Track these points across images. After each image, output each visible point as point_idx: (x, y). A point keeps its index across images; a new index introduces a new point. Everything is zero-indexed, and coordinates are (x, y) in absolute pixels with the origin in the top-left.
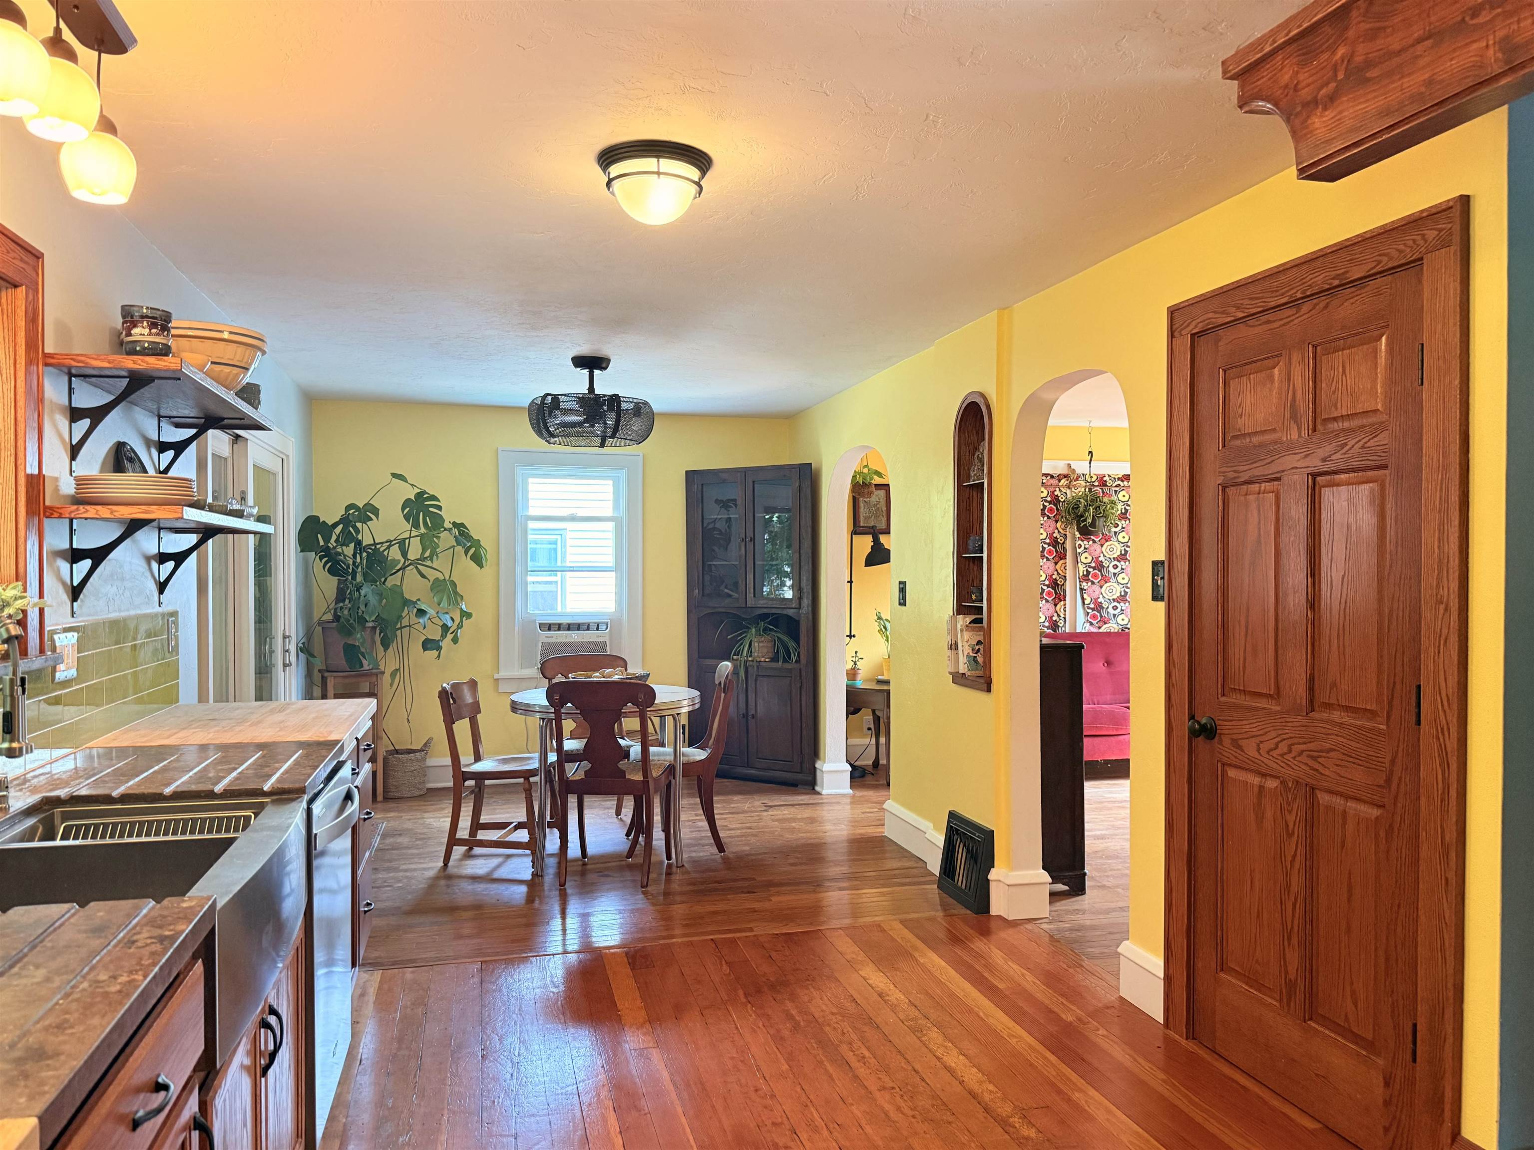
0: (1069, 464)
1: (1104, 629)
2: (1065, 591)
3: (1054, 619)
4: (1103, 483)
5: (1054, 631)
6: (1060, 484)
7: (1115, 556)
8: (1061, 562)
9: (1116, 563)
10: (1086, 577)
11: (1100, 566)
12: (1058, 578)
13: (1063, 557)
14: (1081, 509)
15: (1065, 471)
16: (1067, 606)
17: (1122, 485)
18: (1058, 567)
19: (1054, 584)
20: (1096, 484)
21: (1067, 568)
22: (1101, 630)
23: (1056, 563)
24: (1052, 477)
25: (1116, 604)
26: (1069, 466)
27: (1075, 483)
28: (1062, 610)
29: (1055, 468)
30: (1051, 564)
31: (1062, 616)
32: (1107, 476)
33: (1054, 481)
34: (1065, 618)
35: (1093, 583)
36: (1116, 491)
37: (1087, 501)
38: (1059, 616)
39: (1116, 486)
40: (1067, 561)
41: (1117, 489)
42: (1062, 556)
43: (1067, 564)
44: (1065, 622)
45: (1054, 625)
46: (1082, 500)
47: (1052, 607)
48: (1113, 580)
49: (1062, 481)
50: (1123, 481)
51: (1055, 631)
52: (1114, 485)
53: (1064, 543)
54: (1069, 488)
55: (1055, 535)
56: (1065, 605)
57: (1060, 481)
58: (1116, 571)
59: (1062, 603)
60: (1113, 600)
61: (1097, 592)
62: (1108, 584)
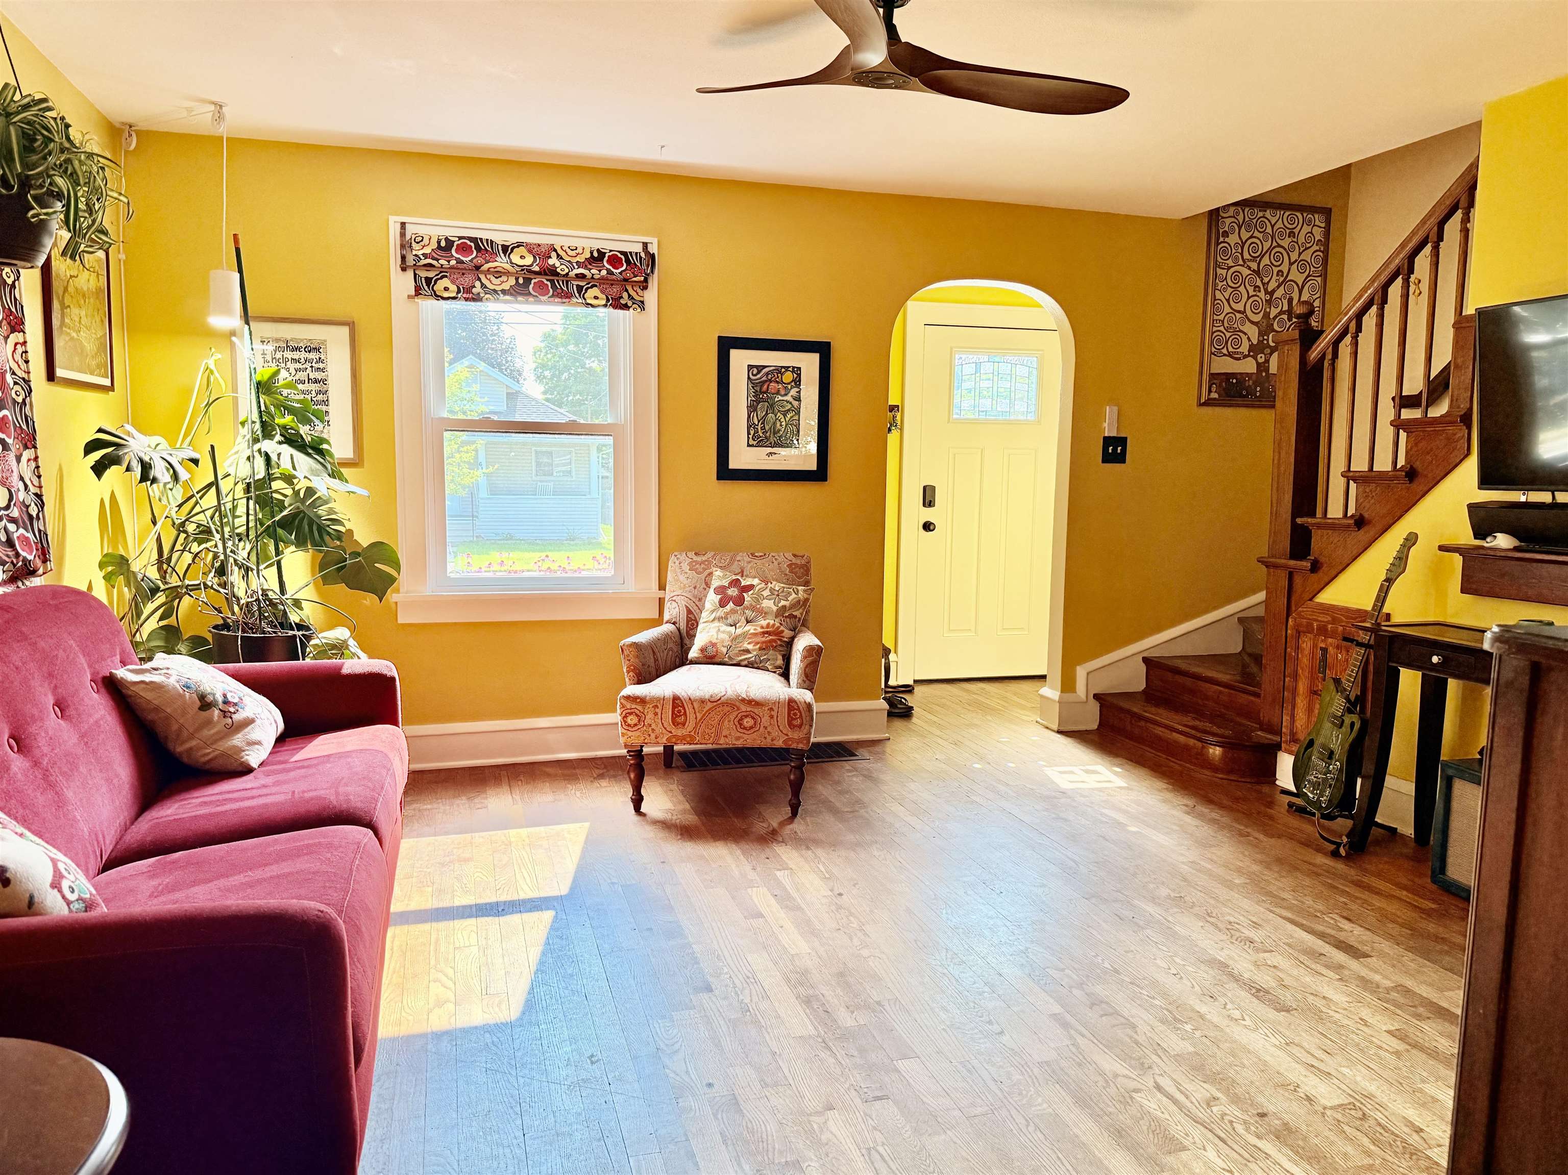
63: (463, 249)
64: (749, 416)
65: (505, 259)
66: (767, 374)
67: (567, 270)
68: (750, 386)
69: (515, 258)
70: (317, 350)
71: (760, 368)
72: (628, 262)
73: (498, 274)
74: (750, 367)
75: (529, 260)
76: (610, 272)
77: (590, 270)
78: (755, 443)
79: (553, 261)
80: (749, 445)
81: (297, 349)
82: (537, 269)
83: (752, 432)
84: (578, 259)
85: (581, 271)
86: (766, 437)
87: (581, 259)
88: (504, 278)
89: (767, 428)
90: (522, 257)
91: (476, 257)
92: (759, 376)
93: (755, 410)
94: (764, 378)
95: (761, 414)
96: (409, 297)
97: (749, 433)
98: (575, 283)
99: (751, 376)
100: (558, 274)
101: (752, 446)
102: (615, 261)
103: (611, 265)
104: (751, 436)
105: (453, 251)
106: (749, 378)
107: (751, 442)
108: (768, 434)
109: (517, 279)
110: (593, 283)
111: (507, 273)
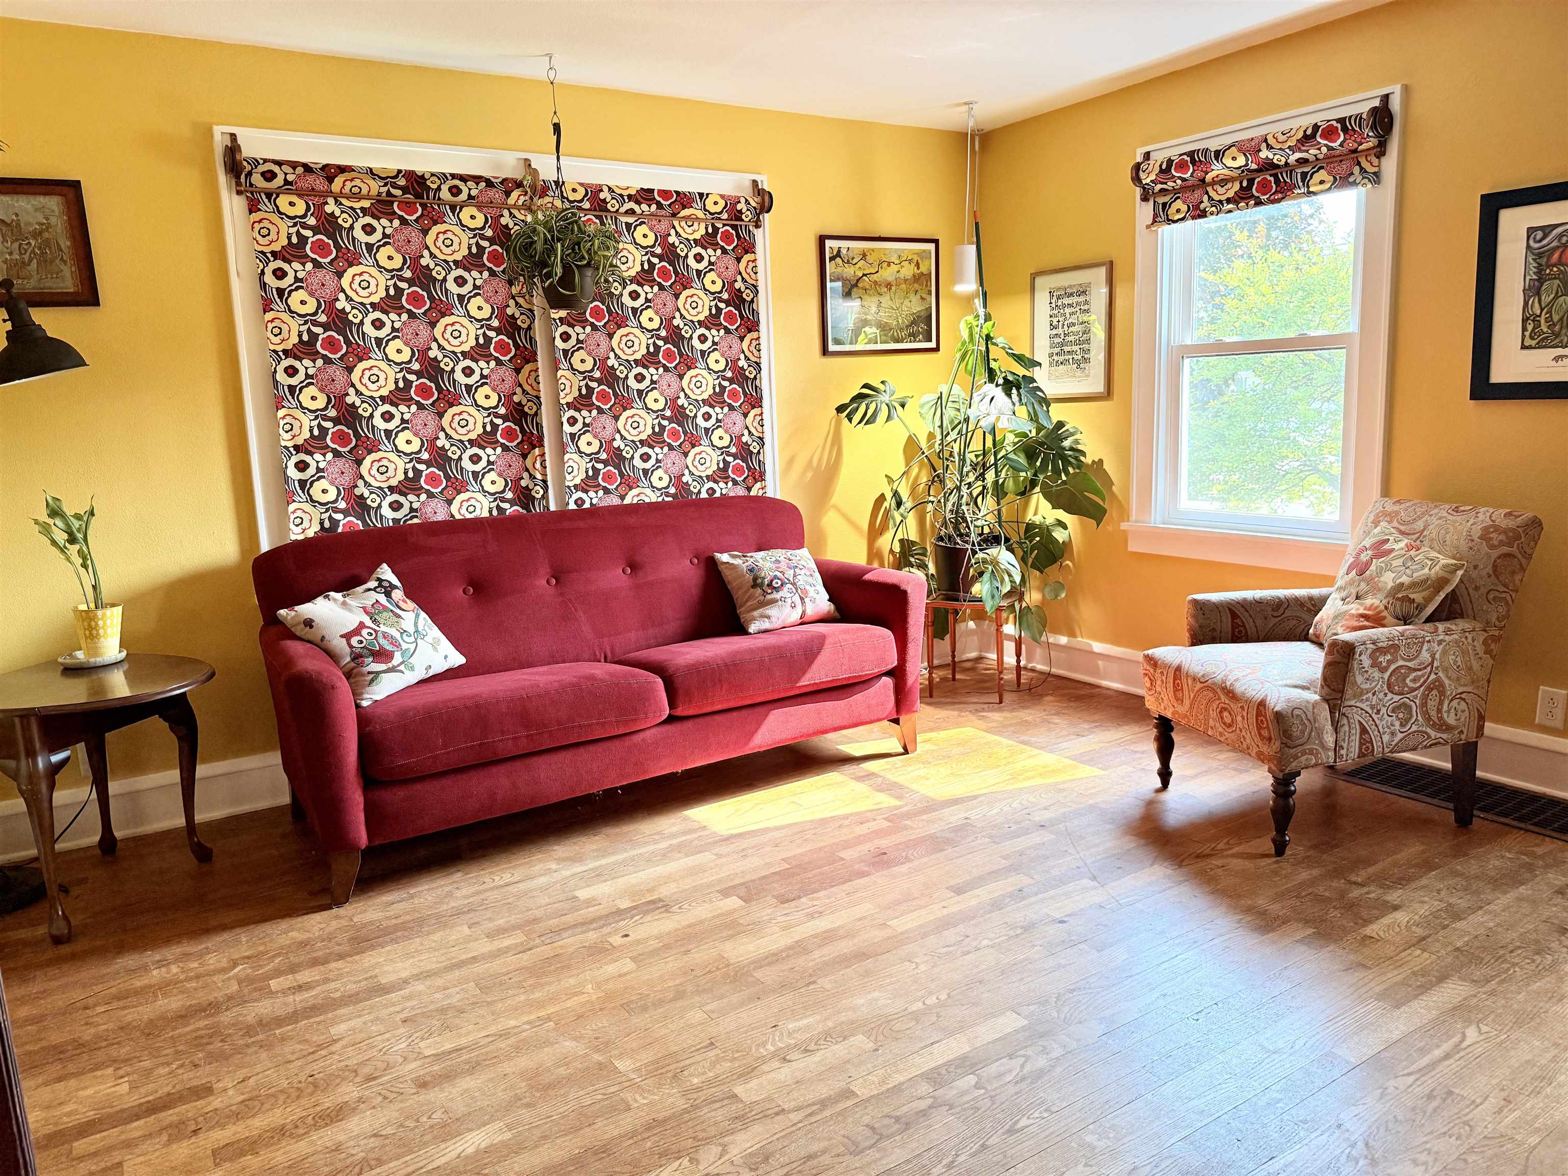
0: (526, 160)
1: (631, 498)
2: (539, 426)
3: (523, 483)
4: (599, 207)
5: (525, 507)
6: (511, 200)
7: (638, 356)
8: (528, 367)
9: (640, 370)
10: (583, 401)
11: (610, 377)
12: (524, 402)
13: (531, 357)
14: (539, 246)
15: (517, 174)
16: (547, 457)
17: (638, 211)
18: (522, 377)
19: (517, 414)
20: (587, 205)
21: (541, 379)
22: (627, 501)
23: (518, 371)
24: (489, 183)
25: (646, 449)
26: (527, 163)
27: (540, 202)
28: (538, 465)
29: (498, 166)
30: (506, 373)
31: (539, 476)
32: (605, 189)
33: (496, 195)
34: (545, 481)
35: (600, 411)
36: (628, 225)
37: (550, 230)
38: (532, 477)
39: (626, 212)
40: (540, 364)
41: (631, 220)
42: (526, 356)
43: (540, 372)
44: (546, 488)
45: (524, 497)
46: (540, 228)
47: (516, 462)
48: (638, 404)
49: (515, 194)
50: (638, 203)
51: (529, 511)
52: (622, 210)
53: (529, 328)
54: (530, 209)
55: (509, 311)
56: (543, 455)
57: (508, 194)
58: (642, 386)
59: (537, 451)
60: (641, 442)
61: (610, 429)
62: (628, 413)
63: (1182, 166)
64: (1526, 303)
65: (1220, 166)
66: (1561, 236)
67: (1283, 160)
68: (1530, 259)
69: (1229, 162)
70: (1084, 292)
71: (1547, 230)
72: (1345, 129)
73: (1223, 182)
74: (1531, 231)
75: (1241, 161)
76: (1330, 149)
77: (1307, 151)
78: (1533, 343)
79: (1264, 154)
80: (1524, 347)
81: (1071, 295)
82: (1254, 166)
83: (1530, 328)
84: (1289, 143)
85: (1298, 155)
86: (1553, 333)
87: (1292, 143)
88: (1229, 185)
89: (1556, 318)
90: (1234, 159)
91: (1194, 171)
92: (1545, 242)
93: (1538, 293)
94: (1554, 244)
95: (1546, 299)
96: (1148, 227)
97: (1524, 329)
98: (1299, 171)
99: (1531, 243)
100: (1278, 166)
101: (1530, 347)
102: (1330, 133)
103: (1326, 139)
104: (1527, 334)
105: (1173, 171)
106: (1528, 247)
107: (1528, 342)
108: (1557, 328)
109: (1241, 183)
110: (1318, 164)
111: (1232, 180)
